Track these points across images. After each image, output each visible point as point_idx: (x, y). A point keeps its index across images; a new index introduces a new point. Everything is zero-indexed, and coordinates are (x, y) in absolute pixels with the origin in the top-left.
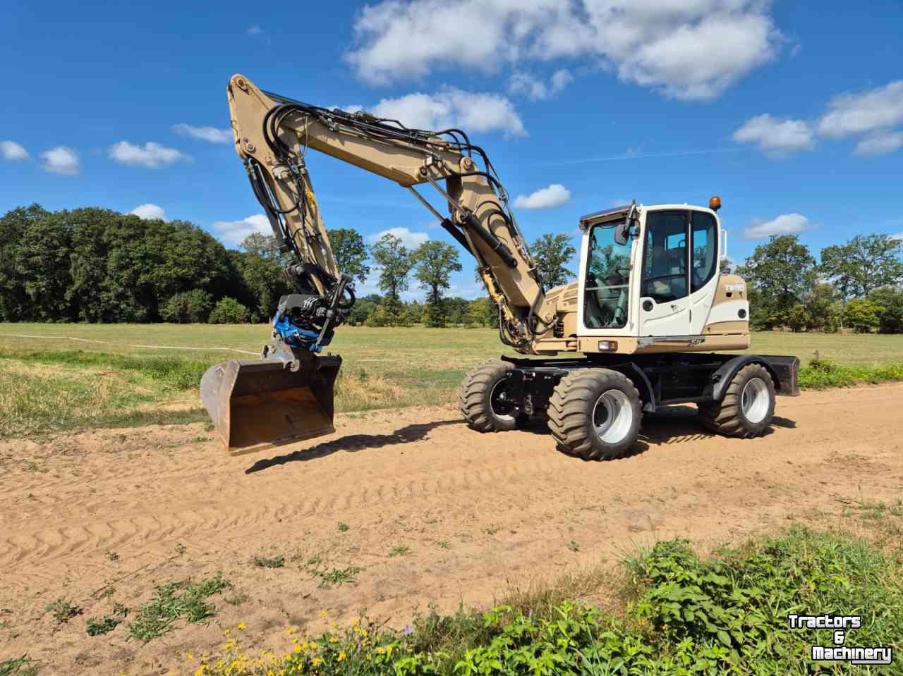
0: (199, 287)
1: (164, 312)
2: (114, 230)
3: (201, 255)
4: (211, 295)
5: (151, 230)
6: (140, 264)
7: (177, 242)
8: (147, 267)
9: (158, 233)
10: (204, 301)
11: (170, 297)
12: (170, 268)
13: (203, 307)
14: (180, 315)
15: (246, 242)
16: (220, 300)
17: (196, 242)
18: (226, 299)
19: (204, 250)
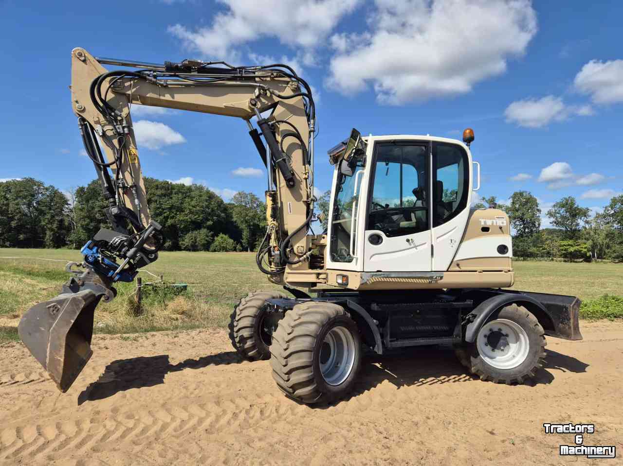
0: (205, 228)
1: (182, 244)
2: (153, 190)
3: (207, 207)
4: (212, 233)
5: (176, 190)
6: (168, 213)
7: (192, 198)
8: (173, 214)
9: (181, 192)
10: (208, 236)
11: (186, 234)
12: (187, 215)
13: (206, 240)
14: (192, 246)
15: (234, 197)
16: (217, 236)
17: (205, 197)
18: (221, 235)
19: (210, 203)
